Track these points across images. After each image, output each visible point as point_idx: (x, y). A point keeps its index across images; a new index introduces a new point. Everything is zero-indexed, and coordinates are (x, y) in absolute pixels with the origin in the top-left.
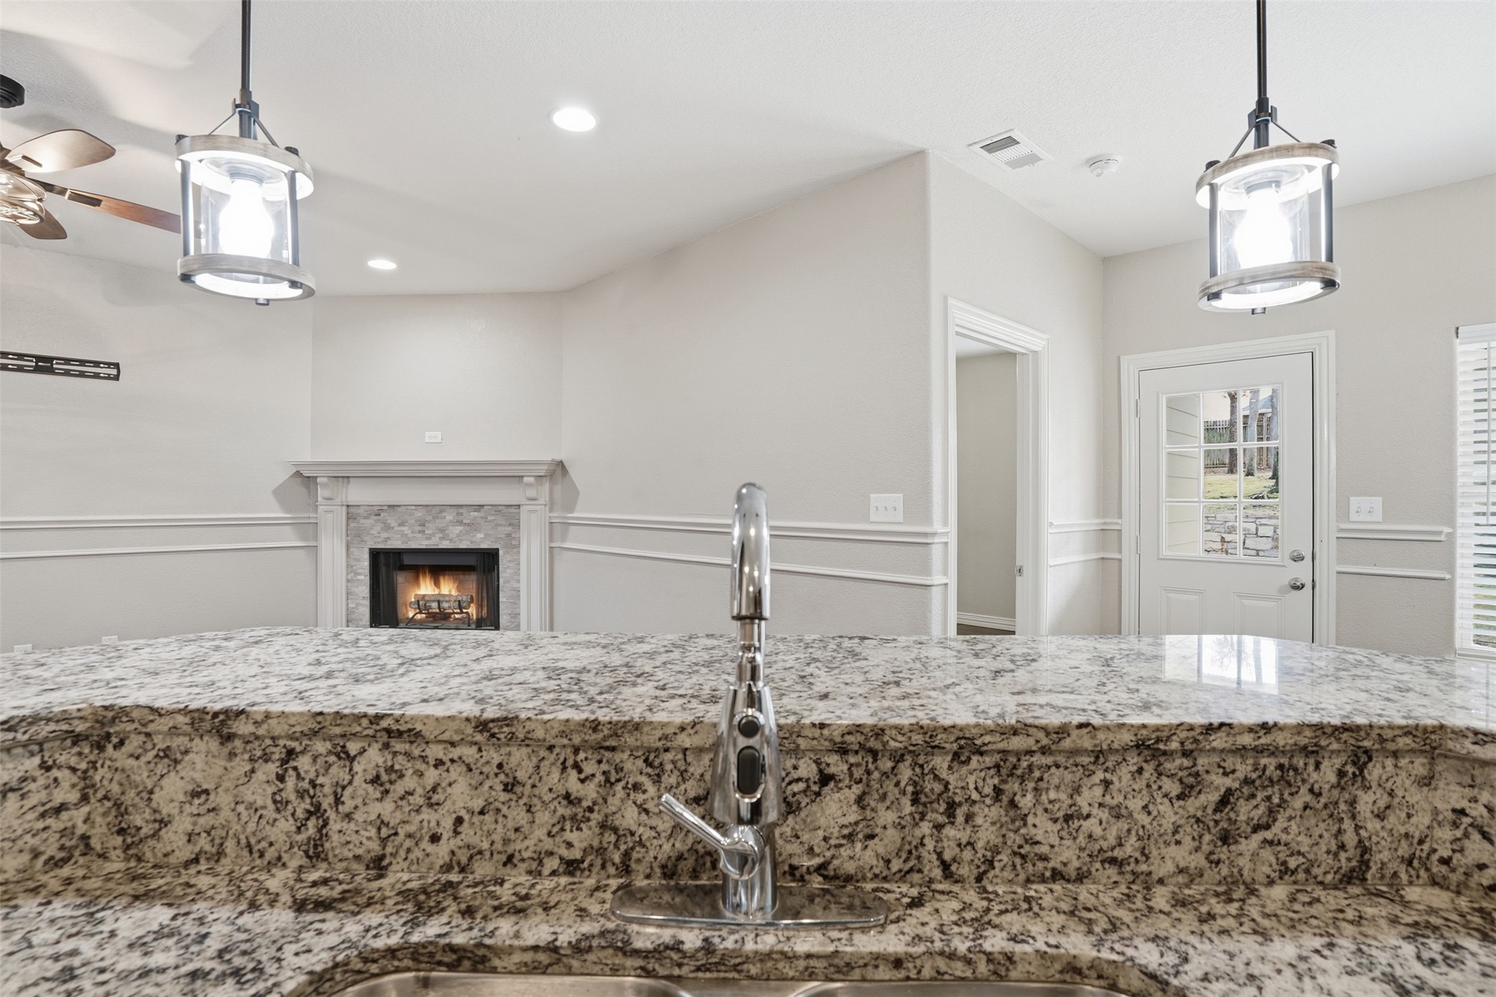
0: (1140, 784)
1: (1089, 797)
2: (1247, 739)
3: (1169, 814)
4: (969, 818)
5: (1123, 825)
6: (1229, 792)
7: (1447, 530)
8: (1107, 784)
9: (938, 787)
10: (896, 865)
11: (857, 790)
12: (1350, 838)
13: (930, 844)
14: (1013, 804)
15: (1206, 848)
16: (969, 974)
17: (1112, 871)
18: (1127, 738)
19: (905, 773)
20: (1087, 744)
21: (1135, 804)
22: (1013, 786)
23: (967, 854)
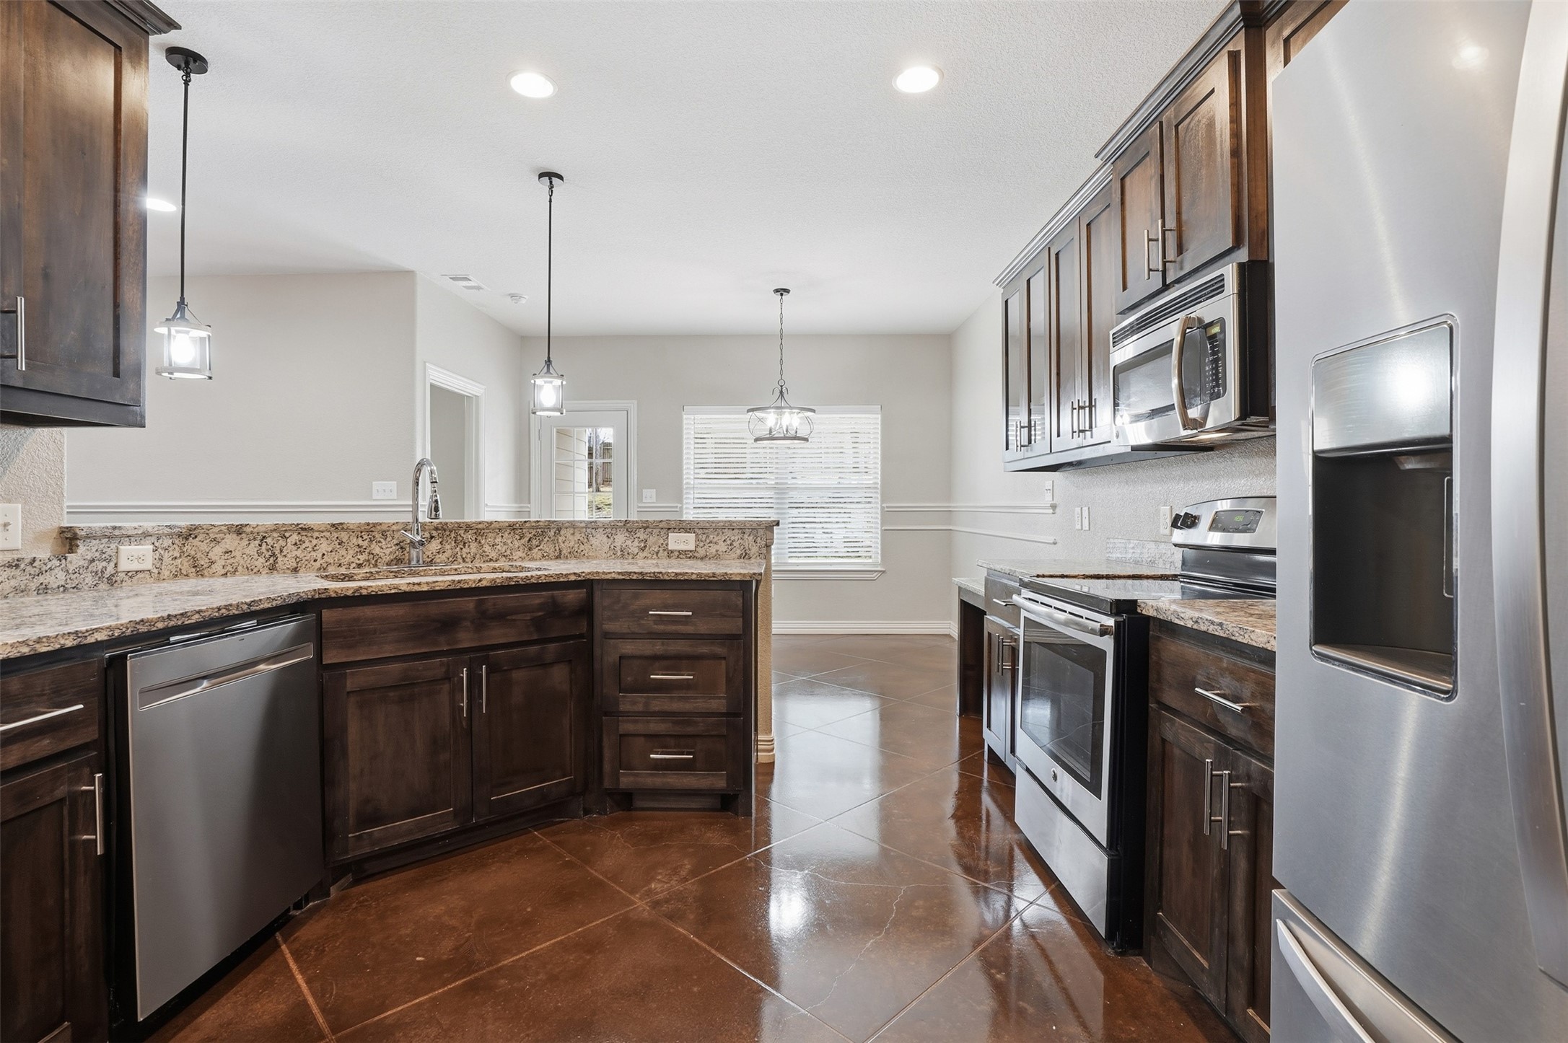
0: (510, 536)
1: (498, 540)
2: (534, 524)
3: (517, 544)
4: (469, 546)
5: (507, 547)
6: (531, 538)
7: (680, 505)
8: (502, 536)
9: (461, 539)
10: (451, 559)
11: (440, 540)
12: (557, 548)
13: (459, 553)
14: (480, 542)
15: (526, 552)
16: (471, 572)
17: (504, 558)
18: (507, 525)
19: (453, 535)
20: (498, 526)
21: (509, 542)
22: (479, 538)
23: (469, 556)
